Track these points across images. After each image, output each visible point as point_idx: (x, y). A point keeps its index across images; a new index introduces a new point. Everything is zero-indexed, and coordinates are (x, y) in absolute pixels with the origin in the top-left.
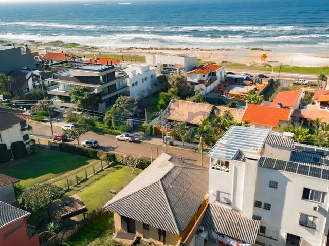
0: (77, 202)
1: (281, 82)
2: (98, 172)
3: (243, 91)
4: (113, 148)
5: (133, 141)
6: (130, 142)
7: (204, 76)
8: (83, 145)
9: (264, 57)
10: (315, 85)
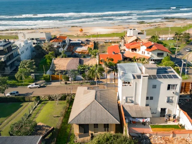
0: (44, 126)
1: (99, 43)
2: (34, 109)
3: (83, 49)
4: (30, 93)
5: (41, 87)
6: (39, 88)
7: (59, 43)
8: (8, 96)
9: (82, 31)
10: (115, 42)
